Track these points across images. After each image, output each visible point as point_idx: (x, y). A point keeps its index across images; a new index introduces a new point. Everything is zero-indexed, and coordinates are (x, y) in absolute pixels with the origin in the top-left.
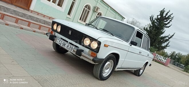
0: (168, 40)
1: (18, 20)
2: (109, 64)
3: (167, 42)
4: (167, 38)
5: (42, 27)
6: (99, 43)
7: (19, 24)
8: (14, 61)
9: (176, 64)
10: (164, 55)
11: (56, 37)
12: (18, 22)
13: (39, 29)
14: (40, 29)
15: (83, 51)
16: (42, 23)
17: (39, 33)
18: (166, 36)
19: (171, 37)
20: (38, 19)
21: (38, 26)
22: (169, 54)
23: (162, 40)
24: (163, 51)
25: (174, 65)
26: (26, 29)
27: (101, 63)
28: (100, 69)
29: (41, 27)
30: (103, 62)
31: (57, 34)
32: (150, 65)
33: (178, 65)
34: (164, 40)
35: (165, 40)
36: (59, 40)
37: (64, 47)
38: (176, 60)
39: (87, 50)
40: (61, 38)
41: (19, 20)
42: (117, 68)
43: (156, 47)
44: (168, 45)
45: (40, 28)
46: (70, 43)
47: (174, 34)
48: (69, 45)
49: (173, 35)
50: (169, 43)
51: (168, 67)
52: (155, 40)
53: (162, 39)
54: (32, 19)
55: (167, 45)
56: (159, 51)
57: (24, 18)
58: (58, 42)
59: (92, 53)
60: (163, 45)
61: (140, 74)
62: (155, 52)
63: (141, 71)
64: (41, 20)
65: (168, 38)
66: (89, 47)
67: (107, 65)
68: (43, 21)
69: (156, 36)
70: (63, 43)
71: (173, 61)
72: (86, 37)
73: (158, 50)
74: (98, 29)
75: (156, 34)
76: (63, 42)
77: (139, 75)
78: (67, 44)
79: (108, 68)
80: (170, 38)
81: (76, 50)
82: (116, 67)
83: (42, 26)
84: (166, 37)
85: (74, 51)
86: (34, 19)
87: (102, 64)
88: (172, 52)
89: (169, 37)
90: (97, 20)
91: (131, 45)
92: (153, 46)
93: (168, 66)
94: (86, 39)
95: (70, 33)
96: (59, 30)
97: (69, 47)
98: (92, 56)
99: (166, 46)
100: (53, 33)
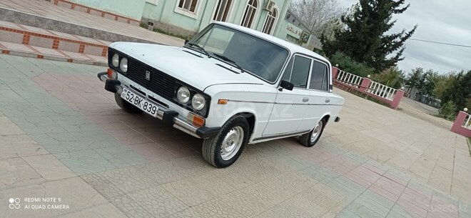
0: (399, 44)
1: (29, 37)
2: (234, 135)
3: (399, 50)
4: (398, 40)
5: (86, 46)
6: (208, 99)
7: (33, 45)
8: (41, 147)
9: (424, 100)
10: (394, 78)
11: (119, 83)
12: (28, 40)
13: (79, 52)
14: (82, 52)
15: (176, 114)
16: (86, 36)
17: (81, 62)
18: (397, 33)
19: (408, 36)
20: (76, 26)
21: (78, 46)
22: (406, 74)
23: (385, 46)
24: (392, 70)
25: (420, 101)
26: (50, 58)
27: (215, 136)
28: (213, 148)
29: (84, 46)
30: (220, 133)
31: (121, 77)
32: (337, 120)
33: (427, 102)
34: (390, 45)
35: (394, 44)
36: (126, 91)
37: (139, 107)
38: (424, 88)
39: (185, 112)
40: (131, 86)
41: (32, 37)
42: (254, 140)
43: (370, 64)
44: (400, 58)
45: (83, 49)
46: (150, 97)
47: (415, 27)
48: (149, 103)
49: (413, 31)
50: (402, 51)
51: (399, 109)
52: (368, 47)
53: (386, 42)
54: (60, 30)
55: (397, 57)
56: (378, 73)
57: (41, 27)
58: (125, 95)
59: (195, 118)
60: (389, 57)
61: (312, 141)
62: (369, 76)
63: (315, 135)
64: (83, 29)
65: (400, 40)
66: (189, 106)
67: (231, 136)
68: (87, 30)
69: (371, 35)
70: (134, 98)
71: (417, 91)
72: (180, 86)
73: (375, 69)
74: (211, 57)
75: (372, 29)
76: (135, 95)
77: (310, 145)
78: (144, 101)
79: (232, 144)
80: (404, 39)
81: (162, 113)
82: (249, 138)
83: (87, 44)
84: (396, 37)
85: (158, 114)
86: (67, 28)
87: (217, 138)
88: (413, 71)
89: (404, 36)
90: (209, 32)
91: (280, 90)
92: (362, 62)
93: (400, 106)
94: (181, 90)
95: (148, 76)
96: (125, 67)
97: (149, 106)
98: (195, 124)
99: (396, 59)
100: (113, 75)
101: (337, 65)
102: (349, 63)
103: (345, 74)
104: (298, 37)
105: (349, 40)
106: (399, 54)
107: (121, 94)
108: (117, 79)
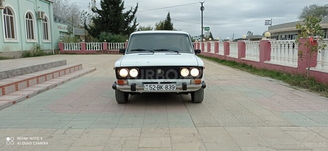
0: (133, 16)
3: (134, 20)
6: (201, 68)
15: (186, 84)
18: (129, 10)
19: (136, 10)
23: (126, 20)
31: (131, 81)
35: (130, 17)
36: (147, 86)
37: (162, 90)
39: (188, 81)
40: (144, 83)
43: (124, 33)
44: (136, 24)
46: (161, 83)
47: (137, 4)
48: (167, 85)
49: (137, 6)
50: (135, 20)
52: (118, 23)
53: (125, 17)
55: (135, 24)
59: (196, 81)
60: (131, 24)
62: (127, 40)
65: (132, 14)
70: (156, 87)
72: (181, 69)
73: (127, 35)
75: (116, 12)
76: (156, 85)
80: (134, 13)
84: (129, 12)
89: (133, 10)
92: (119, 34)
94: (182, 71)
96: (135, 73)
97: (169, 87)
99: (135, 26)
100: (125, 82)
101: (105, 41)
102: (112, 36)
103: (113, 44)
104: (67, 31)
105: (104, 23)
106: (135, 22)
107: (143, 89)
108: (128, 84)
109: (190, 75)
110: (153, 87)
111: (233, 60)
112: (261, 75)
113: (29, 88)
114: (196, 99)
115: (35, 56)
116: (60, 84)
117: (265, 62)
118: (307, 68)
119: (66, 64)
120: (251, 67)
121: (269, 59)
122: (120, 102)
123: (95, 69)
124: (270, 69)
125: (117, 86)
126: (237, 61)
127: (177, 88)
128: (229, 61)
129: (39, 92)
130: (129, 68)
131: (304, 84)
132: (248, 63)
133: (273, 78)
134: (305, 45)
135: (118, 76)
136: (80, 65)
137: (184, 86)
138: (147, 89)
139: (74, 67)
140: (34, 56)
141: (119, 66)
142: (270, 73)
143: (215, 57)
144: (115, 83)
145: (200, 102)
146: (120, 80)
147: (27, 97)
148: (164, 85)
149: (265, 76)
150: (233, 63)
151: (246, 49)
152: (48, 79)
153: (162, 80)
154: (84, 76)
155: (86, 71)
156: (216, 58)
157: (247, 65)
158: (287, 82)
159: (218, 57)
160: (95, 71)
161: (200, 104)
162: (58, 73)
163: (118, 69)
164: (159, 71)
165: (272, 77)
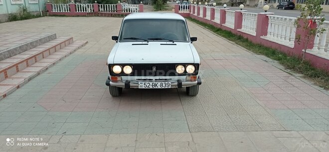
6: (198, 66)
31: (125, 78)
36: (142, 83)
37: (157, 88)
39: (184, 78)
48: (163, 83)
62: (119, 2)
70: (151, 84)
100: (119, 79)
101: (96, 2)
103: (104, 6)
107: (138, 87)
108: (122, 80)
109: (185, 71)
110: (148, 85)
111: (229, 30)
112: (256, 53)
113: (19, 73)
114: (191, 92)
115: (22, 18)
116: (51, 66)
117: (261, 37)
118: (303, 50)
119: (56, 38)
120: (247, 40)
121: (266, 34)
122: (114, 96)
123: (87, 43)
124: (266, 45)
125: (111, 83)
126: (233, 32)
127: (171, 86)
128: (225, 31)
129: (30, 79)
130: (123, 66)
131: (299, 68)
132: (244, 35)
133: (268, 57)
134: (304, 27)
135: (111, 72)
136: (71, 39)
137: (180, 84)
138: (142, 86)
139: (65, 42)
140: (22, 20)
141: (112, 63)
142: (266, 51)
143: (211, 24)
144: (109, 79)
145: (194, 95)
146: (113, 77)
147: (18, 87)
148: (159, 83)
149: (261, 53)
150: (229, 34)
151: (243, 20)
152: (38, 59)
153: (157, 78)
154: (76, 53)
155: (78, 46)
156: (212, 26)
157: (242, 38)
158: (282, 64)
159: (213, 24)
160: (87, 45)
161: (195, 98)
162: (48, 51)
163: (111, 66)
164: (154, 69)
165: (267, 55)
